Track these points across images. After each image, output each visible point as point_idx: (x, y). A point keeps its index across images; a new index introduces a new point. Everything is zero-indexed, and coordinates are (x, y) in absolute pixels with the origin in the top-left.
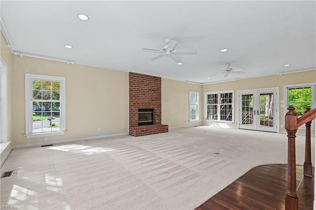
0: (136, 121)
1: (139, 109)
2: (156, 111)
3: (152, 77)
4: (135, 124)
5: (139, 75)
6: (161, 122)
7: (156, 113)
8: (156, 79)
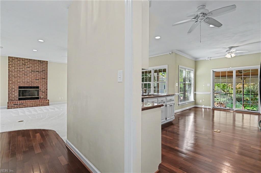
0: (16, 96)
1: (19, 87)
2: (42, 88)
3: (36, 61)
4: (14, 99)
5: (20, 59)
6: (47, 98)
7: (41, 90)
8: (42, 62)
